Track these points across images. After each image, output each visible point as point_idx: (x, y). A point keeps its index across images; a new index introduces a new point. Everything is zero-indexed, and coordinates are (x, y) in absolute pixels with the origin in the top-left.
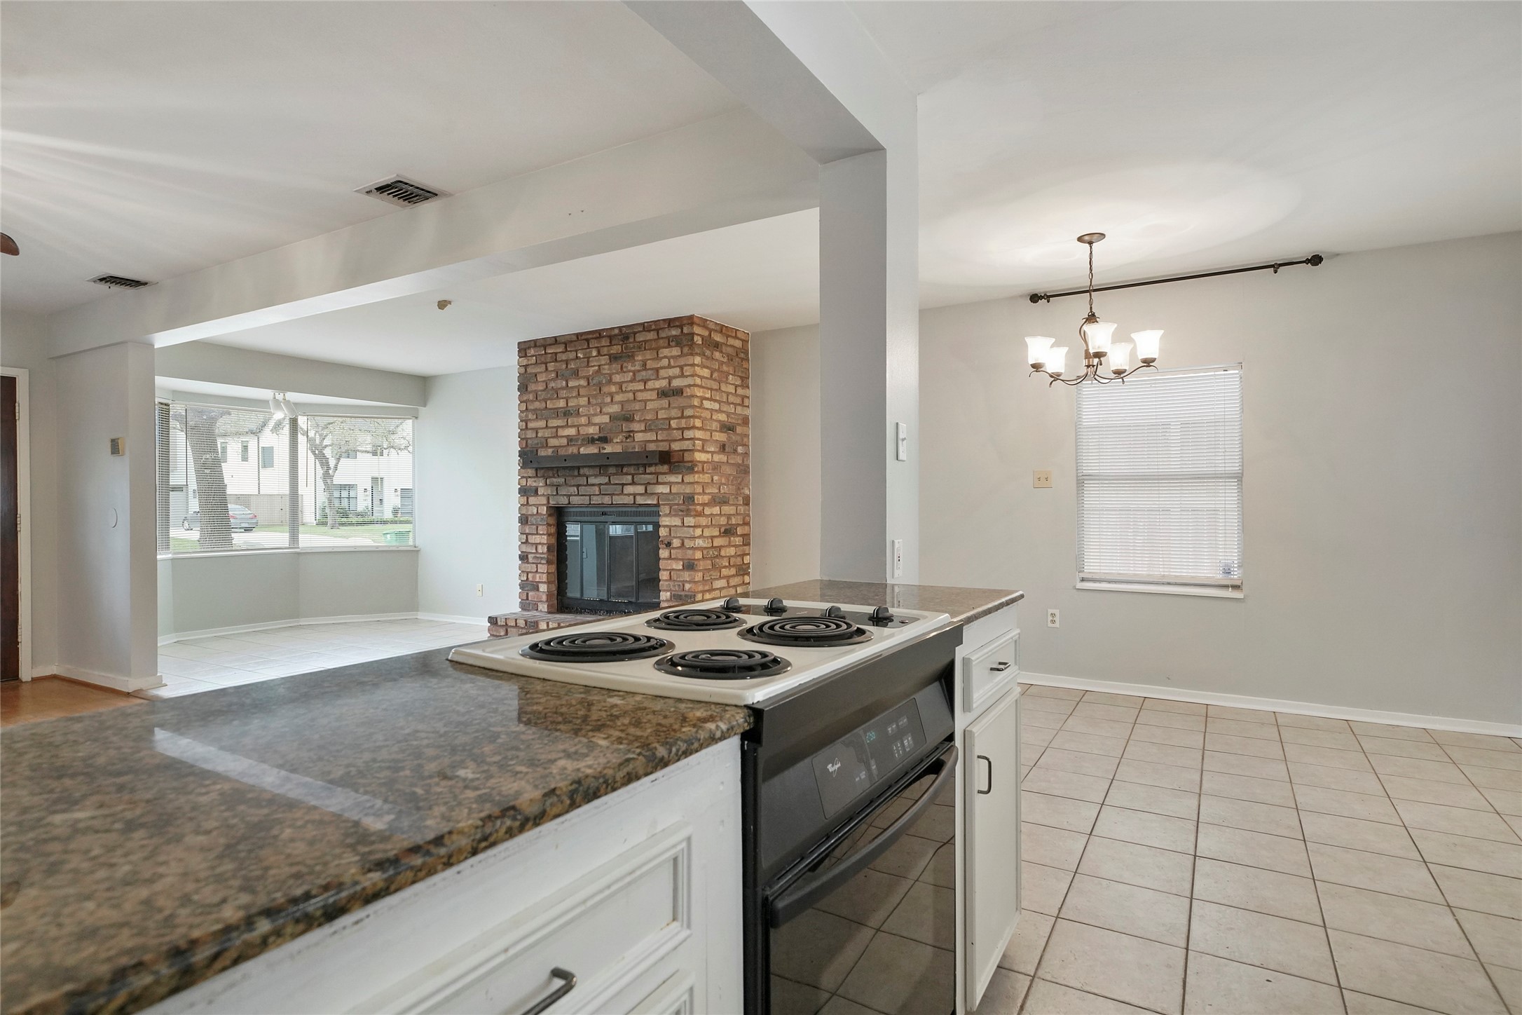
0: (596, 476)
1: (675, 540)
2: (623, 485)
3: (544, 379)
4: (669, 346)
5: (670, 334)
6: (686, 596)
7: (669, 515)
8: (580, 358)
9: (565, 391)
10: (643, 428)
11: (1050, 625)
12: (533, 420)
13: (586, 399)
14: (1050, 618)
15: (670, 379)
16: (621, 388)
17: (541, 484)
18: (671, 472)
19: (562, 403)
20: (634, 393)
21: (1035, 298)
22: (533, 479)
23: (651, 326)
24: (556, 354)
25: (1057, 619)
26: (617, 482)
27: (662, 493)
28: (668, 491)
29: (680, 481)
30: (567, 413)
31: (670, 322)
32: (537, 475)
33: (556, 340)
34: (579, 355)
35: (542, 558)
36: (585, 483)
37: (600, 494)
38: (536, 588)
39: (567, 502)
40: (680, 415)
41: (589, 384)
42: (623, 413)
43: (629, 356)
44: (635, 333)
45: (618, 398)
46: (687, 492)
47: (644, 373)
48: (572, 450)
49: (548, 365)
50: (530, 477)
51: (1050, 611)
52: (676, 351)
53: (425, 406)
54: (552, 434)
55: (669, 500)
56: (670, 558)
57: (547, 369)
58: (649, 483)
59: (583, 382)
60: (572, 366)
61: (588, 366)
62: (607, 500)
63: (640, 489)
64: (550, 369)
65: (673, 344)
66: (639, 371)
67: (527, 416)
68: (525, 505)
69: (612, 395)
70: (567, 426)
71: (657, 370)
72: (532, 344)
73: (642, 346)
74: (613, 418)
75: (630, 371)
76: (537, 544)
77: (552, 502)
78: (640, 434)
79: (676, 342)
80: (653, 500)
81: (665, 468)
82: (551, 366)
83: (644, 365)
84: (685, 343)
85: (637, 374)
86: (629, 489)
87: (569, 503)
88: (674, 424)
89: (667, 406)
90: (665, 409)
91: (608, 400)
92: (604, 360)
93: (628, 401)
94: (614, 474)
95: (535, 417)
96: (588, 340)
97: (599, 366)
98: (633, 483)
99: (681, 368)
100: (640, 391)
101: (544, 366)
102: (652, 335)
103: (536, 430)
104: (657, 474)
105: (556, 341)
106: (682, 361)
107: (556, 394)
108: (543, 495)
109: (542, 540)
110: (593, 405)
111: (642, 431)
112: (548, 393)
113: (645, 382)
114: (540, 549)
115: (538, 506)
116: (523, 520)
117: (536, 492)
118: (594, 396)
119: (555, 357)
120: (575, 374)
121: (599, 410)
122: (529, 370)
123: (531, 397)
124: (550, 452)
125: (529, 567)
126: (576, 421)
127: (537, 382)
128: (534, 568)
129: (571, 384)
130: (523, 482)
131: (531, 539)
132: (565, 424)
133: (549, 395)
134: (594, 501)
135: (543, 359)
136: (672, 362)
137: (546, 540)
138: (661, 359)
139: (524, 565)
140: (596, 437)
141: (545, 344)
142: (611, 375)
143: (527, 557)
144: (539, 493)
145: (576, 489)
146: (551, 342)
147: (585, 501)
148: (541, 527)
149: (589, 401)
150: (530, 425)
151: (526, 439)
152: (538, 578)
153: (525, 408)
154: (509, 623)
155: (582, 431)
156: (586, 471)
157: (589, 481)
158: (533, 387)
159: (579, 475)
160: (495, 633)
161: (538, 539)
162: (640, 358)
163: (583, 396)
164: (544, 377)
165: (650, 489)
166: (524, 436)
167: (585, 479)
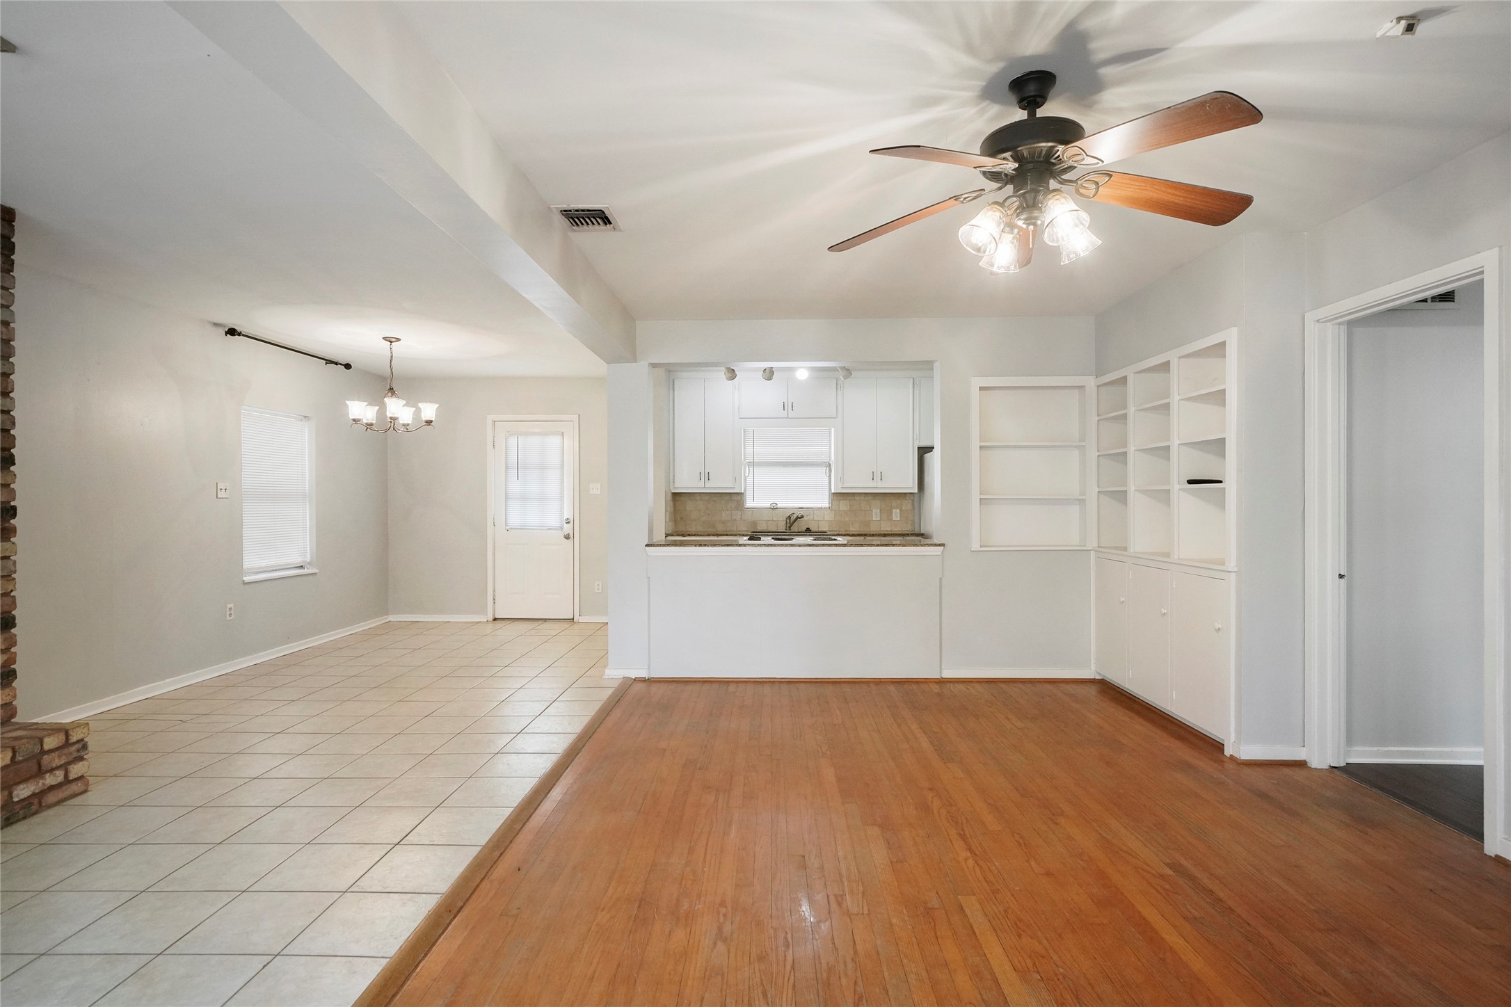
6: (0, 674)
11: (228, 618)
14: (228, 612)
21: (232, 332)
25: (233, 612)
51: (229, 606)
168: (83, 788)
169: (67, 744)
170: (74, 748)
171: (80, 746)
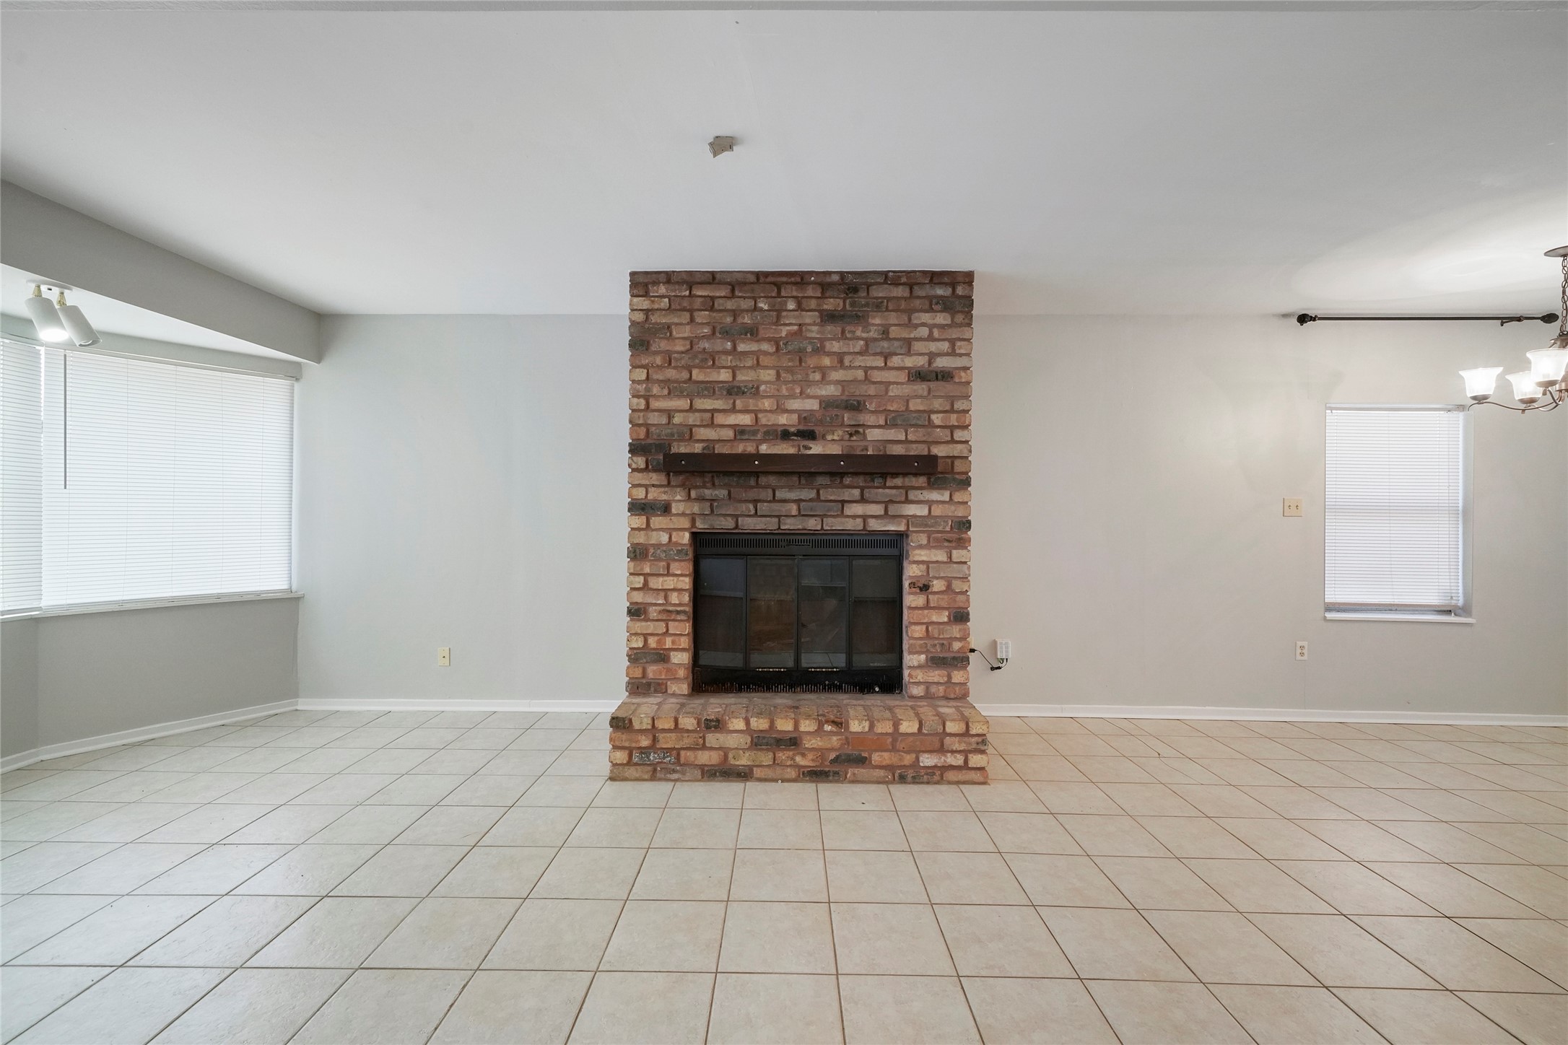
0: (791, 488)
1: (935, 582)
2: (843, 502)
3: (686, 335)
4: (931, 310)
5: (932, 293)
6: (954, 658)
7: (927, 547)
8: (761, 310)
9: (730, 358)
10: (882, 422)
11: (1299, 657)
12: (663, 397)
13: (773, 372)
14: (1299, 651)
15: (932, 356)
16: (841, 362)
17: (678, 497)
18: (931, 485)
19: (724, 376)
20: (866, 370)
21: (1303, 319)
22: (663, 489)
23: (899, 277)
24: (713, 298)
25: (1305, 651)
26: (832, 498)
27: (914, 516)
28: (925, 512)
29: (948, 499)
30: (733, 390)
31: (935, 277)
32: (669, 483)
33: (714, 278)
34: (761, 305)
35: (678, 612)
36: (770, 498)
37: (800, 515)
38: (662, 657)
39: (732, 525)
40: (948, 408)
41: (778, 349)
42: (844, 398)
43: (858, 317)
44: (869, 286)
45: (836, 375)
46: (960, 515)
47: (885, 344)
48: (740, 448)
49: (696, 314)
50: (653, 486)
51: (1299, 644)
52: (942, 318)
53: (319, 362)
54: (702, 420)
55: (926, 525)
56: (927, 606)
57: (692, 320)
58: (891, 501)
59: (766, 347)
60: (747, 319)
61: (777, 322)
62: (813, 524)
63: (877, 509)
64: (698, 320)
65: (939, 307)
66: (875, 340)
67: (647, 390)
68: (642, 529)
69: (823, 371)
70: (733, 410)
71: (908, 342)
72: (662, 277)
73: (879, 306)
74: (827, 404)
75: (859, 338)
76: (666, 591)
77: (701, 525)
78: (877, 431)
79: (933, 304)
80: (899, 524)
81: (922, 481)
82: (702, 317)
83: (885, 333)
84: (959, 308)
85: (871, 345)
86: (858, 509)
87: (737, 527)
88: (937, 419)
89: (925, 393)
90: (921, 397)
91: (817, 376)
92: (809, 317)
93: (855, 381)
94: (826, 486)
95: (666, 392)
96: (778, 286)
97: (800, 325)
98: (863, 500)
99: (952, 342)
100: (878, 368)
101: (687, 315)
102: (900, 292)
103: (670, 414)
104: (907, 489)
105: (712, 278)
106: (953, 333)
107: (710, 360)
108: (683, 514)
109: (679, 583)
110: (786, 382)
111: (880, 427)
112: (695, 357)
113: (886, 357)
114: (674, 598)
115: (670, 531)
116: (637, 553)
117: (666, 509)
118: (789, 370)
119: (710, 303)
120: (752, 332)
121: (798, 391)
122: (655, 318)
123: (658, 360)
124: (698, 448)
125: (650, 627)
126: (751, 404)
127: (671, 338)
128: (661, 628)
129: (742, 347)
130: (640, 493)
131: (656, 583)
132: (729, 407)
133: (697, 361)
134: (789, 525)
135: (685, 304)
136: (936, 333)
137: (686, 583)
138: (916, 326)
139: (638, 624)
140: (792, 430)
141: (690, 280)
142: (822, 341)
143: (645, 612)
144: (674, 511)
145: (751, 506)
146: (703, 279)
147: (771, 524)
148: (677, 564)
149: (778, 375)
150: (655, 404)
151: (647, 426)
152: (668, 643)
153: (644, 377)
154: (660, 725)
155: (764, 420)
156: (772, 480)
157: (779, 495)
158: (663, 345)
159: (758, 485)
160: (627, 744)
161: (670, 583)
162: (877, 321)
163: (766, 368)
164: (686, 332)
165: (893, 509)
166: (641, 422)
167: (770, 491)
168: (982, 779)
169: (967, 733)
170: (974, 740)
171: (980, 739)
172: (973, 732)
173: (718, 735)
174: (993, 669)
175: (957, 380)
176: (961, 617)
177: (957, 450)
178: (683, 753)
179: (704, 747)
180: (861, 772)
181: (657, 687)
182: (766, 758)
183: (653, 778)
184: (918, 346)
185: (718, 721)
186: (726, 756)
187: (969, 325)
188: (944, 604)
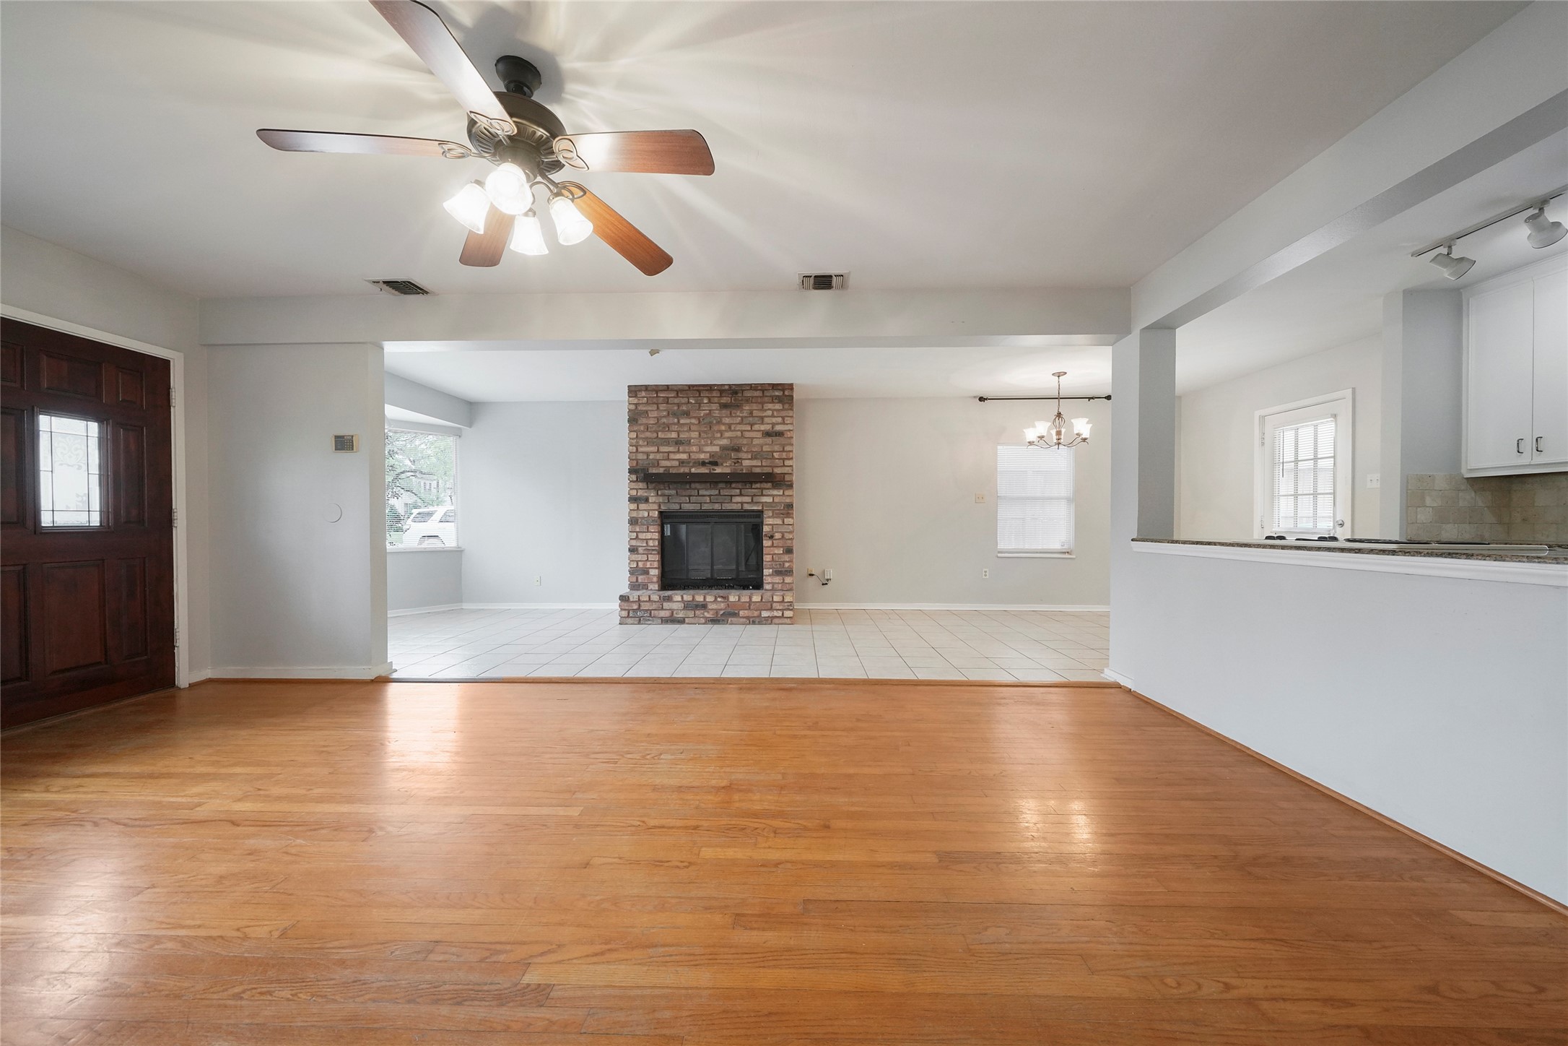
0: (706, 489)
2: (731, 496)
3: (655, 415)
4: (773, 402)
5: (773, 394)
6: (786, 571)
7: (772, 517)
8: (691, 403)
9: (676, 427)
10: (750, 457)
11: (984, 577)
12: (645, 446)
13: (697, 433)
14: (984, 574)
15: (773, 425)
16: (730, 428)
17: (652, 494)
18: (774, 487)
19: (674, 435)
20: (742, 431)
21: (982, 399)
22: (645, 491)
23: (757, 387)
24: (668, 398)
25: (987, 574)
26: (726, 494)
27: (766, 502)
28: (771, 500)
29: (782, 494)
30: (678, 442)
31: (774, 386)
32: (648, 487)
33: (668, 388)
34: (691, 401)
35: (653, 550)
36: (697, 494)
37: (711, 502)
38: (646, 572)
39: (679, 508)
40: (782, 450)
41: (699, 422)
42: (732, 445)
43: (738, 406)
44: (743, 391)
45: (727, 434)
46: (788, 502)
47: (751, 419)
48: (682, 470)
49: (660, 405)
50: (640, 489)
51: (985, 569)
52: (778, 406)
53: (470, 427)
54: (663, 457)
55: (772, 507)
56: (774, 546)
57: (658, 408)
58: (754, 495)
59: (693, 421)
60: (684, 408)
61: (699, 409)
62: (717, 507)
63: (748, 499)
64: (661, 408)
65: (777, 401)
66: (746, 417)
67: (637, 442)
68: (635, 510)
69: (721, 432)
70: (678, 452)
71: (762, 418)
72: (644, 388)
73: (748, 400)
74: (723, 448)
75: (738, 417)
76: (647, 540)
77: (663, 508)
78: (747, 461)
79: (774, 399)
80: (758, 506)
81: (769, 485)
82: (662, 407)
83: (751, 413)
84: (786, 402)
85: (744, 420)
86: (739, 499)
87: (681, 508)
88: (776, 455)
89: (771, 443)
90: (768, 445)
91: (719, 435)
92: (714, 406)
93: (736, 437)
94: (723, 488)
95: (646, 443)
96: (699, 391)
97: (710, 410)
98: (741, 495)
99: (783, 418)
100: (748, 431)
101: (656, 406)
102: (758, 393)
103: (648, 454)
104: (762, 489)
106: (784, 413)
107: (667, 427)
108: (654, 503)
109: (653, 536)
110: (704, 438)
111: (749, 459)
112: (659, 427)
113: (752, 425)
114: (651, 543)
115: (648, 511)
116: (633, 521)
117: (646, 500)
118: (705, 432)
119: (667, 401)
120: (687, 414)
121: (709, 442)
122: (640, 408)
123: (642, 428)
124: (661, 470)
125: (639, 557)
126: (687, 449)
127: (648, 417)
128: (645, 558)
129: (682, 421)
130: (634, 493)
131: (641, 536)
132: (676, 450)
133: (661, 428)
134: (705, 507)
135: (655, 400)
136: (775, 414)
137: (656, 536)
138: (766, 410)
139: (634, 556)
140: (707, 461)
141: (657, 389)
142: (721, 418)
143: (637, 550)
144: (650, 501)
145: (687, 498)
146: (663, 389)
147: (697, 507)
148: (652, 526)
149: (700, 434)
150: (641, 449)
151: (637, 460)
152: (648, 565)
153: (635, 436)
154: (642, 599)
155: (693, 456)
156: (698, 486)
157: (701, 493)
158: (644, 421)
159: (690, 488)
160: (627, 608)
161: (649, 536)
162: (747, 408)
163: (694, 431)
164: (655, 414)
165: (756, 499)
166: (634, 458)
167: (696, 491)
168: (790, 623)
169: (783, 601)
170: (786, 604)
171: (789, 604)
172: (786, 601)
173: (669, 603)
174: (823, 584)
175: (786, 436)
176: (789, 551)
177: (786, 470)
178: (652, 612)
179: (662, 609)
180: (734, 620)
181: (645, 587)
182: (691, 614)
183: (639, 623)
184: (766, 420)
185: (669, 597)
186: (672, 613)
187: (792, 410)
188: (780, 545)
